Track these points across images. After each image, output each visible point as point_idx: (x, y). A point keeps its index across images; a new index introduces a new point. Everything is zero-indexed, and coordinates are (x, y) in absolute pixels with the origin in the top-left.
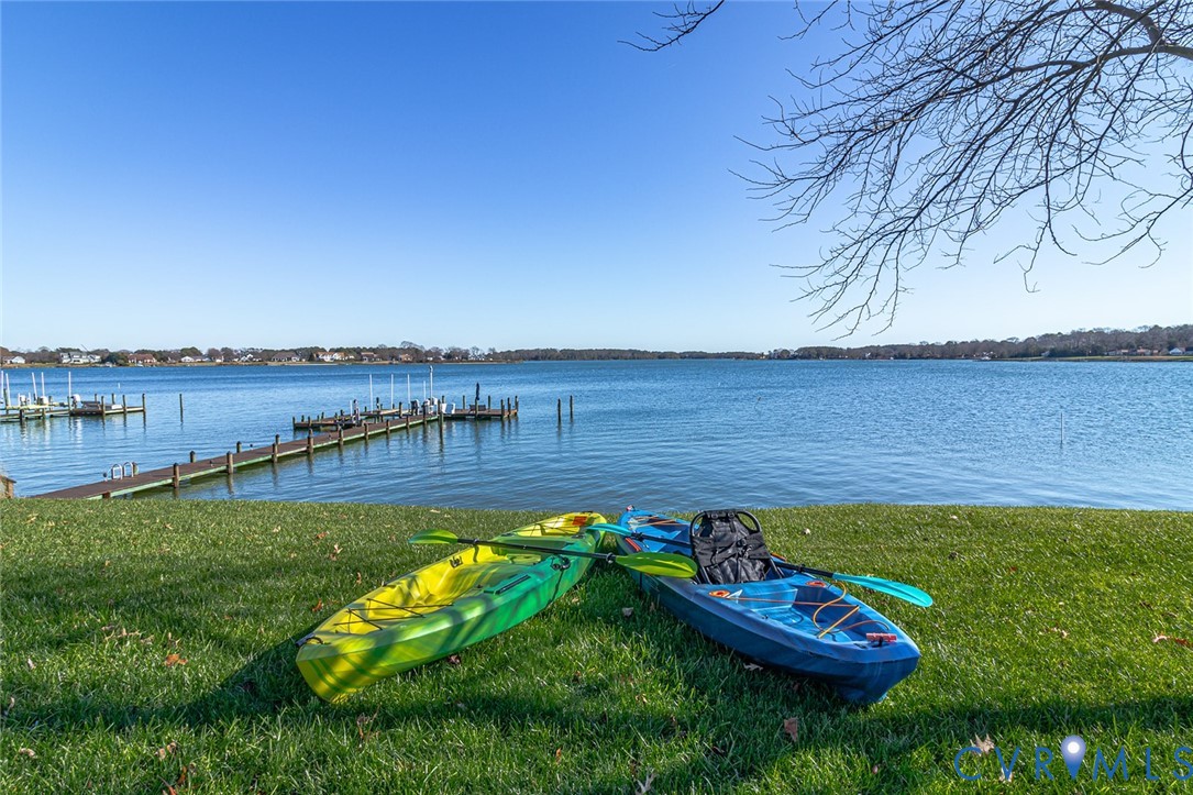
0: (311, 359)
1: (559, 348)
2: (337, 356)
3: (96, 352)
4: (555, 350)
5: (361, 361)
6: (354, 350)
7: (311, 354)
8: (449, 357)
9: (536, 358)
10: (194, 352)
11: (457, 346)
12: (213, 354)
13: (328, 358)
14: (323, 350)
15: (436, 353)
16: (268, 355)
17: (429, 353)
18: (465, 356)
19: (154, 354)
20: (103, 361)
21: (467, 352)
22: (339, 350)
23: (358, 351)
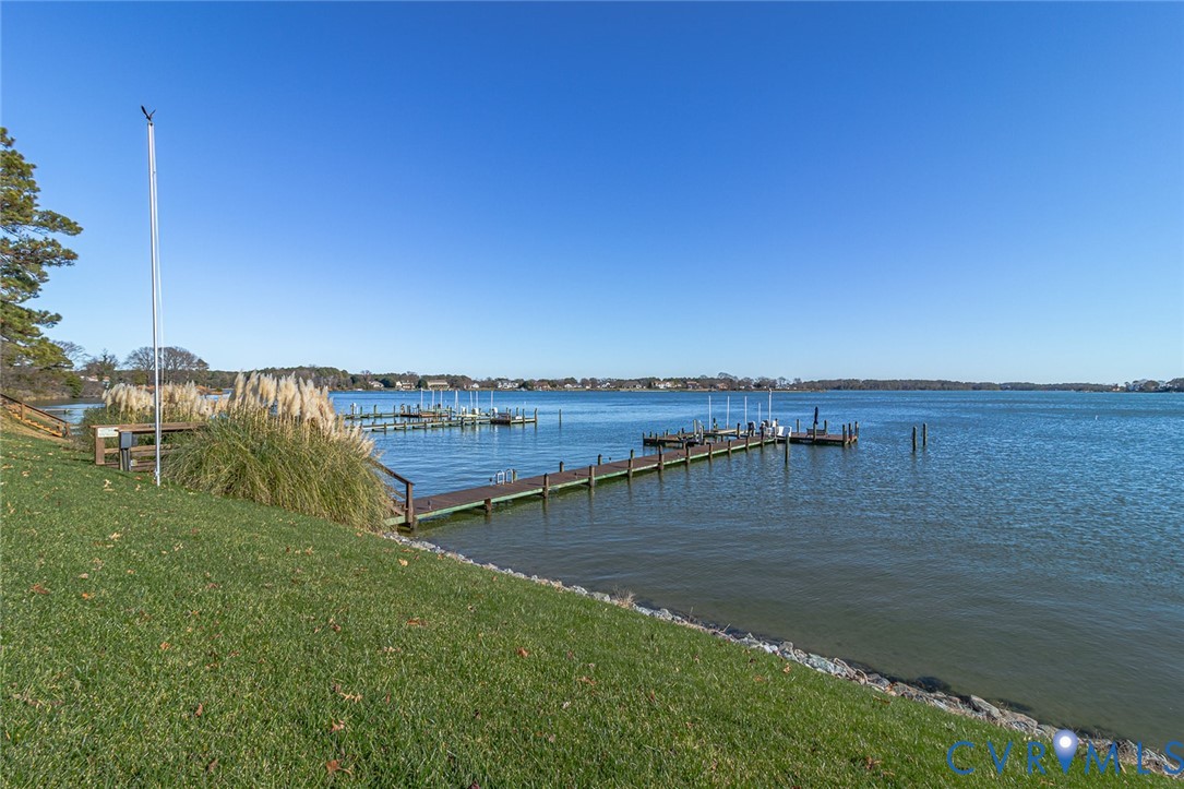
0: (650, 386)
1: (862, 378)
2: (669, 385)
3: (517, 381)
4: (857, 381)
5: (686, 389)
6: (682, 380)
7: (650, 383)
8: (758, 386)
9: (839, 388)
10: (572, 381)
11: (766, 377)
12: (584, 382)
13: (662, 386)
14: (659, 380)
15: (747, 382)
16: (620, 384)
17: (740, 383)
18: (773, 385)
19: (549, 382)
20: (520, 387)
21: (775, 382)
22: (669, 380)
23: (684, 381)
